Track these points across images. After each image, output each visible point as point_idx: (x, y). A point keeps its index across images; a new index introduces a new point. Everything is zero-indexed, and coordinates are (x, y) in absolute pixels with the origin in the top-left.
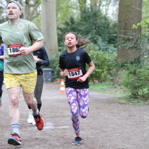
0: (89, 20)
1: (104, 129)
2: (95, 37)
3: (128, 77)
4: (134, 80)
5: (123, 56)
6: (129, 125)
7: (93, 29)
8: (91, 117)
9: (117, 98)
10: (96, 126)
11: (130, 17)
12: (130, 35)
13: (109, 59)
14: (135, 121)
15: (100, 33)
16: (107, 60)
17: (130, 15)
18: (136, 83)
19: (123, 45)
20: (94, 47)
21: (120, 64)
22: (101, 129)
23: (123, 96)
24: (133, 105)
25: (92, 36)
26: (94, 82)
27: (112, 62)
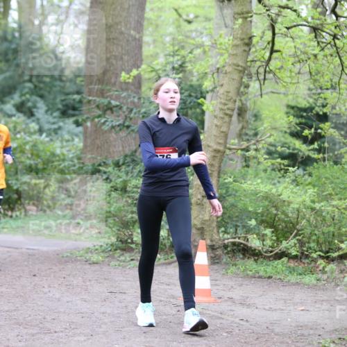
0: (15, 59)
1: (48, 325)
2: (28, 100)
3: (108, 199)
4: (124, 207)
5: (98, 148)
6: (109, 315)
7: (24, 82)
8: (17, 297)
9: (83, 249)
10: (29, 318)
11: (114, 53)
12: (114, 97)
13: (63, 155)
14: (123, 305)
15: (42, 92)
16: (58, 156)
17: (115, 49)
18: (127, 212)
19: (96, 120)
20: (27, 124)
21: (90, 167)
22: (41, 325)
23: (95, 244)
24: (120, 268)
25: (23, 98)
26: (26, 211)
27: (71, 163)
